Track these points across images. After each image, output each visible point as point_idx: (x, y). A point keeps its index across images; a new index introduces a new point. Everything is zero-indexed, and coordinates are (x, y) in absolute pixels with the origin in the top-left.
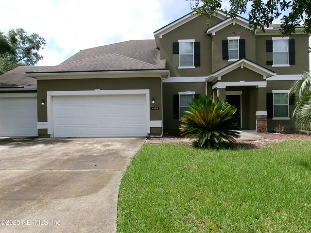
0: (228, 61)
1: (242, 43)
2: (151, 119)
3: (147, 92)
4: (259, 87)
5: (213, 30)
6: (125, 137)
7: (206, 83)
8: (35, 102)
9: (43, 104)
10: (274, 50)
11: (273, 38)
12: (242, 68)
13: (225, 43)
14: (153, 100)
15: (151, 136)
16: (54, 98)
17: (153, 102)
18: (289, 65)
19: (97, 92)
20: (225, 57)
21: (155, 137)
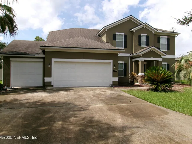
0: (141, 46)
1: (148, 37)
2: (113, 77)
3: (111, 61)
4: (159, 61)
5: (134, 30)
6: (98, 87)
7: (130, 57)
8: (42, 64)
9: (49, 66)
10: (161, 42)
11: (161, 37)
12: (152, 51)
13: (140, 37)
14: (114, 66)
15: (114, 86)
16: (55, 63)
17: (115, 67)
18: (167, 51)
19: (84, 60)
20: (140, 44)
21: (116, 87)
